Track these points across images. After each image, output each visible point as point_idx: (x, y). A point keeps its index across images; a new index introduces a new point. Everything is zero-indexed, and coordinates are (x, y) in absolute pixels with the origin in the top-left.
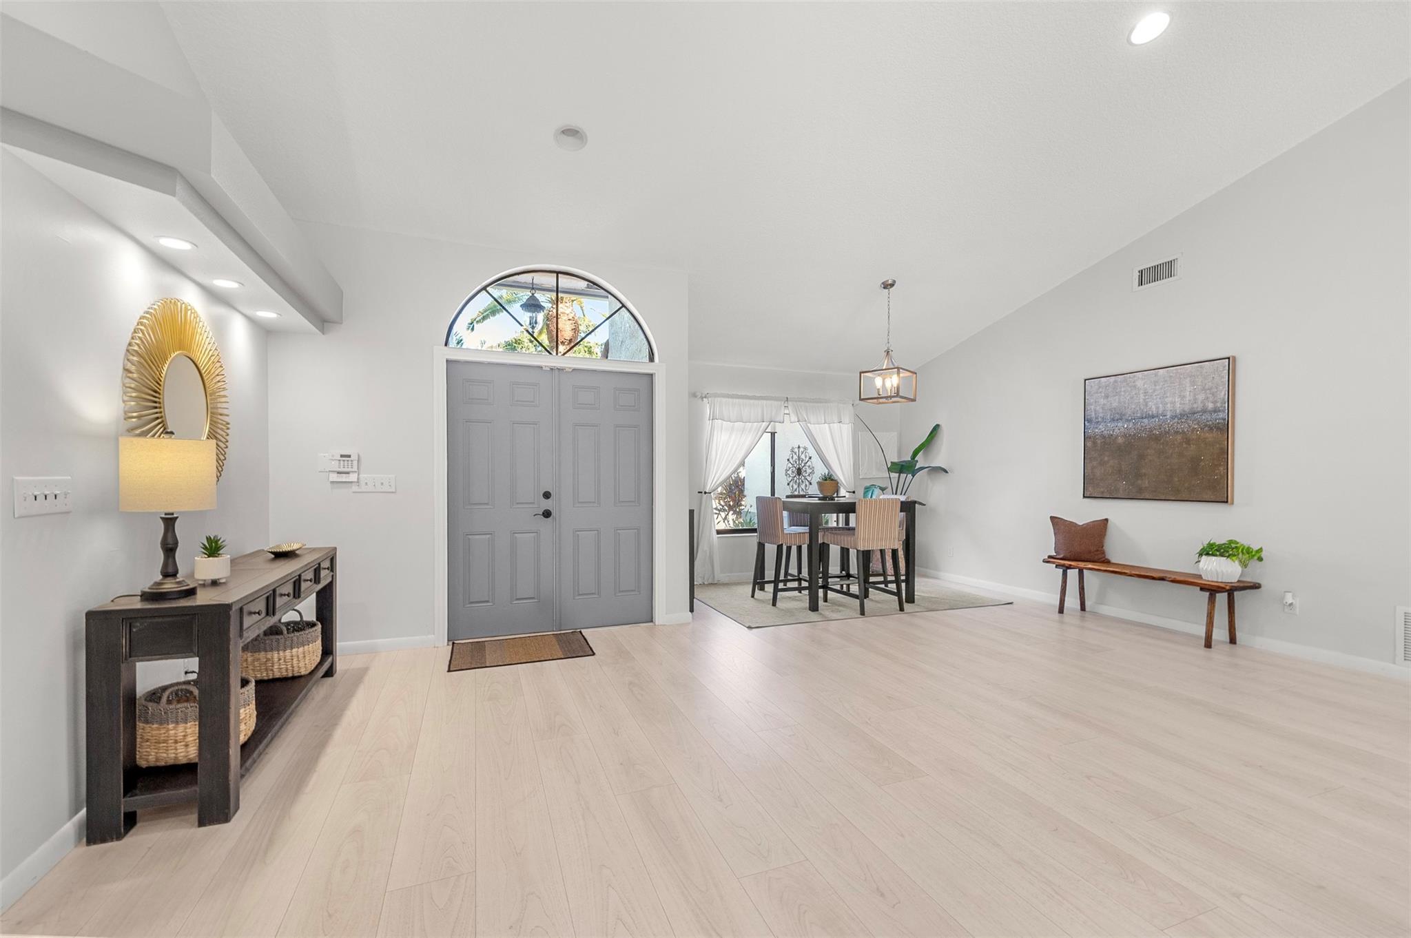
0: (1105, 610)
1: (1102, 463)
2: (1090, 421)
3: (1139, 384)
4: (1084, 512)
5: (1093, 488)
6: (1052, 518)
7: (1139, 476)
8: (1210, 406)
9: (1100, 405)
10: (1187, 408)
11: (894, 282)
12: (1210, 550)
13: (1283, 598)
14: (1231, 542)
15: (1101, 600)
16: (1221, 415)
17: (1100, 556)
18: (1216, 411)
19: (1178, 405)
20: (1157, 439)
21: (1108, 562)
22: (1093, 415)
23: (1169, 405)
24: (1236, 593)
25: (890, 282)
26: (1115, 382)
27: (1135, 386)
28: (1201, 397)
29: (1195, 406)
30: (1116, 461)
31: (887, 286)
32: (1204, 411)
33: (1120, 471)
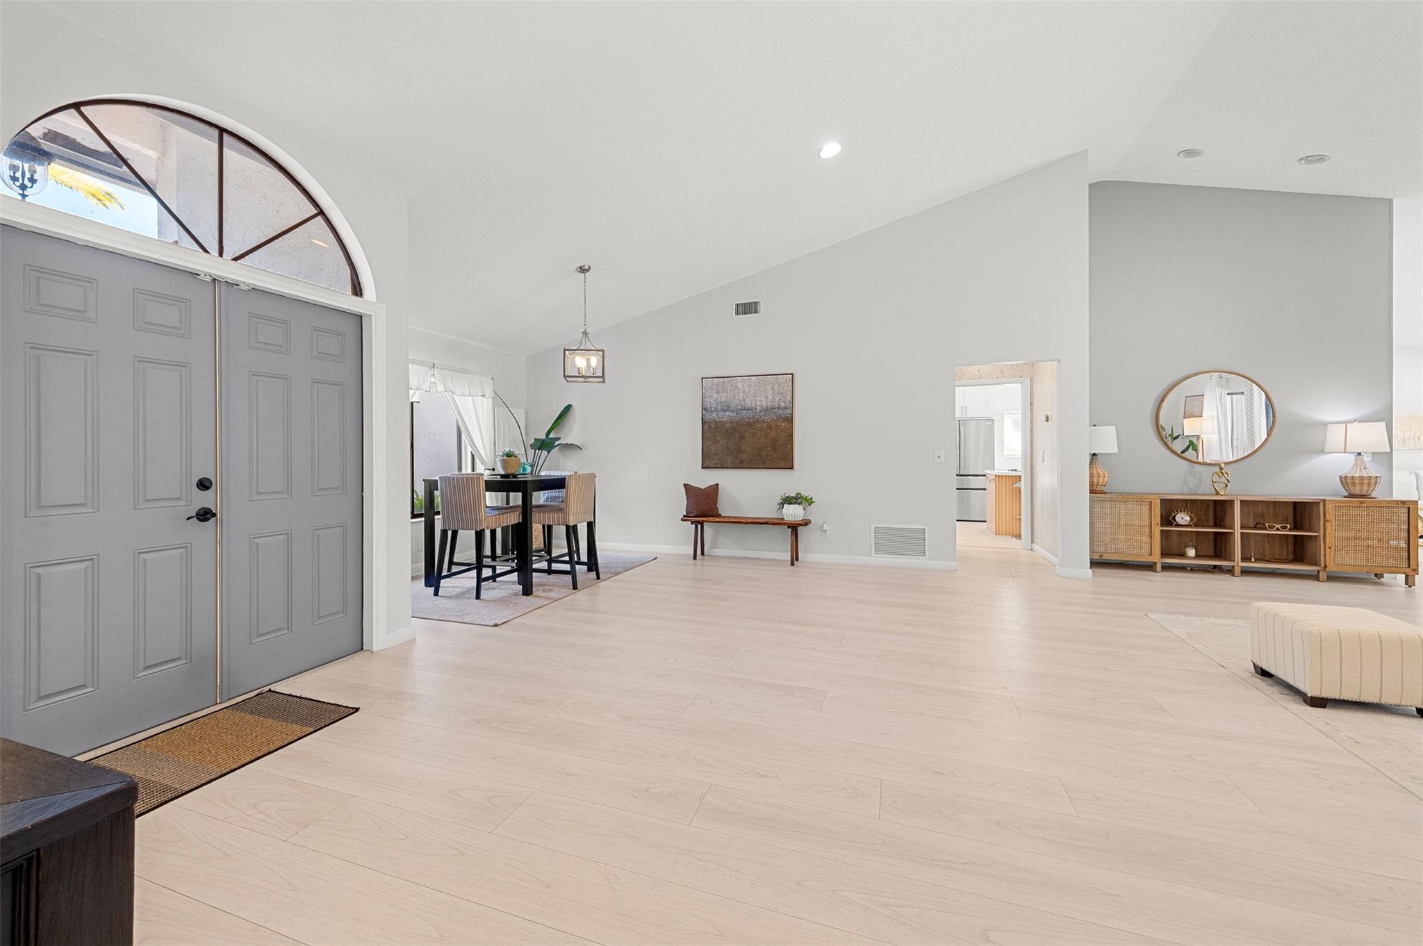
0: (717, 552)
1: (715, 442)
2: (706, 410)
3: (740, 385)
4: (705, 480)
5: (710, 461)
6: (685, 485)
7: (741, 451)
8: (783, 405)
9: (713, 399)
10: (769, 405)
11: (590, 267)
12: (788, 500)
13: (822, 527)
14: (798, 494)
15: (714, 546)
16: (789, 411)
17: (715, 513)
18: (786, 408)
19: (764, 403)
20: (751, 425)
21: (720, 516)
22: (708, 406)
23: (758, 402)
24: (799, 529)
25: (586, 267)
26: (724, 382)
27: (737, 387)
28: (777, 398)
29: (774, 404)
30: (725, 441)
31: (583, 270)
32: (779, 408)
33: (728, 448)
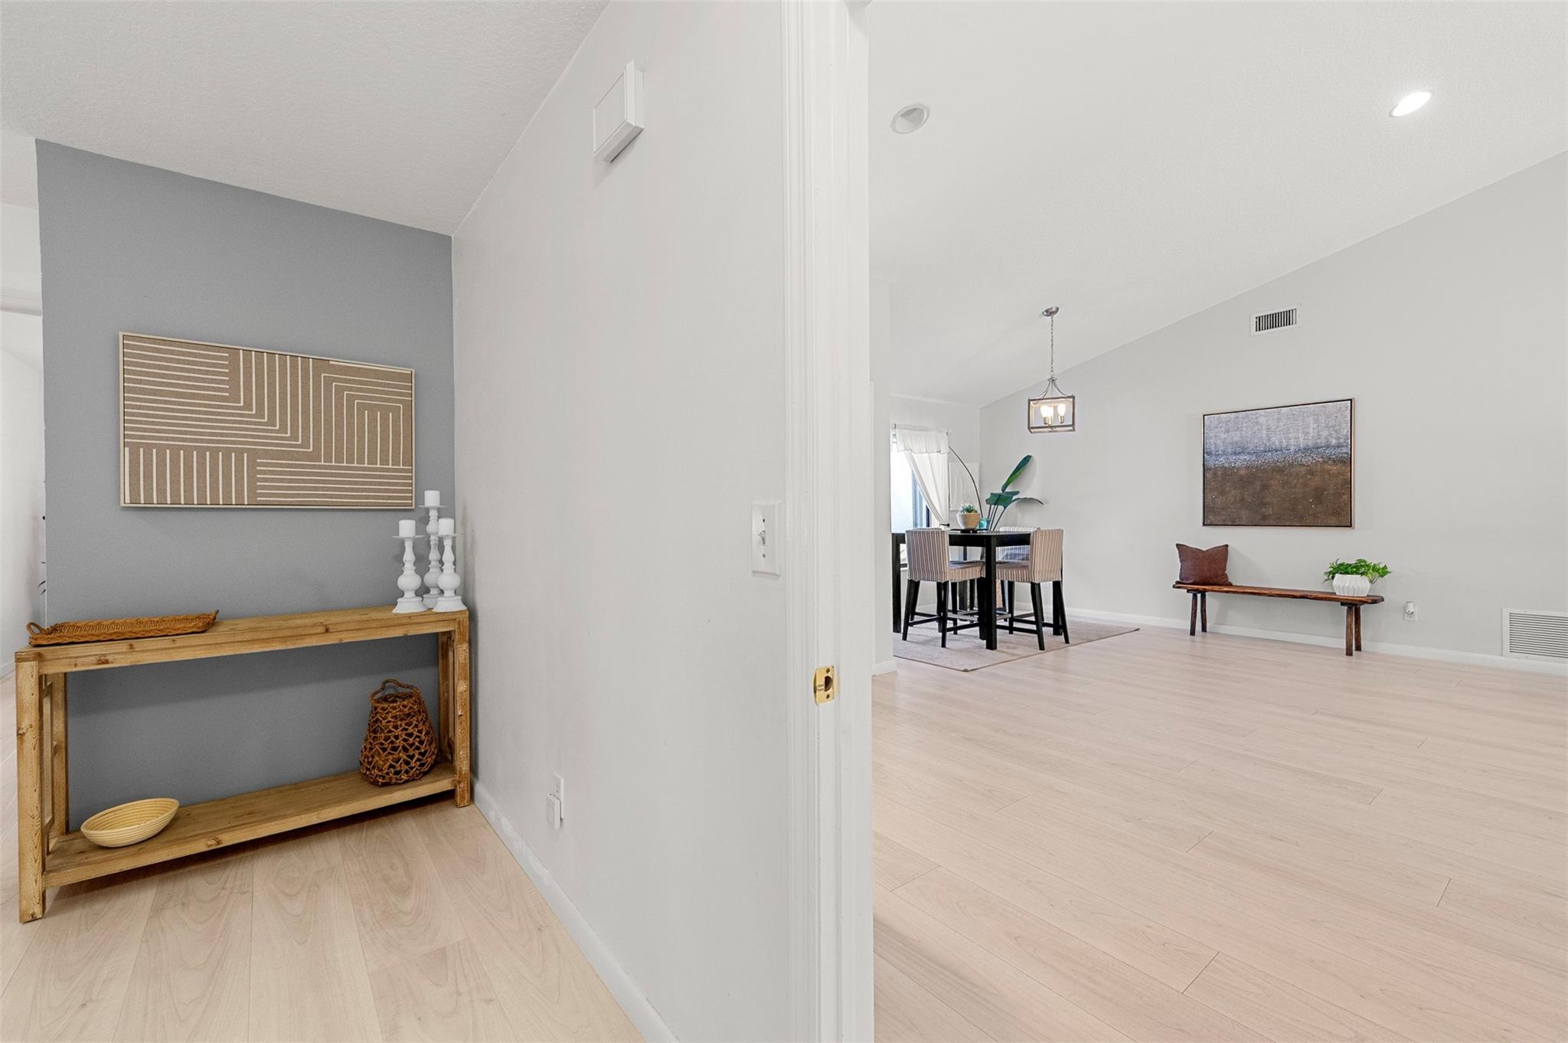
0: (1225, 629)
1: (1223, 493)
2: (1209, 454)
3: (1262, 420)
4: (1208, 539)
5: (1212, 516)
6: (1178, 545)
7: (1263, 504)
8: (1334, 442)
9: (1220, 439)
10: (1310, 443)
11: (1058, 309)
12: (1344, 569)
13: (1405, 608)
14: (1360, 561)
15: (1220, 622)
16: (1345, 450)
17: (1222, 581)
18: (1339, 446)
19: (1301, 440)
20: (1280, 470)
21: (1230, 585)
22: (1213, 448)
23: (1292, 440)
24: (1362, 608)
25: (1054, 309)
26: (1237, 418)
27: (1257, 423)
28: (1324, 433)
29: (1319, 441)
30: (1238, 492)
31: (1050, 313)
32: (1328, 447)
33: (1242, 500)
